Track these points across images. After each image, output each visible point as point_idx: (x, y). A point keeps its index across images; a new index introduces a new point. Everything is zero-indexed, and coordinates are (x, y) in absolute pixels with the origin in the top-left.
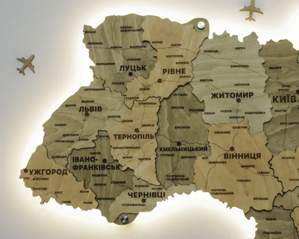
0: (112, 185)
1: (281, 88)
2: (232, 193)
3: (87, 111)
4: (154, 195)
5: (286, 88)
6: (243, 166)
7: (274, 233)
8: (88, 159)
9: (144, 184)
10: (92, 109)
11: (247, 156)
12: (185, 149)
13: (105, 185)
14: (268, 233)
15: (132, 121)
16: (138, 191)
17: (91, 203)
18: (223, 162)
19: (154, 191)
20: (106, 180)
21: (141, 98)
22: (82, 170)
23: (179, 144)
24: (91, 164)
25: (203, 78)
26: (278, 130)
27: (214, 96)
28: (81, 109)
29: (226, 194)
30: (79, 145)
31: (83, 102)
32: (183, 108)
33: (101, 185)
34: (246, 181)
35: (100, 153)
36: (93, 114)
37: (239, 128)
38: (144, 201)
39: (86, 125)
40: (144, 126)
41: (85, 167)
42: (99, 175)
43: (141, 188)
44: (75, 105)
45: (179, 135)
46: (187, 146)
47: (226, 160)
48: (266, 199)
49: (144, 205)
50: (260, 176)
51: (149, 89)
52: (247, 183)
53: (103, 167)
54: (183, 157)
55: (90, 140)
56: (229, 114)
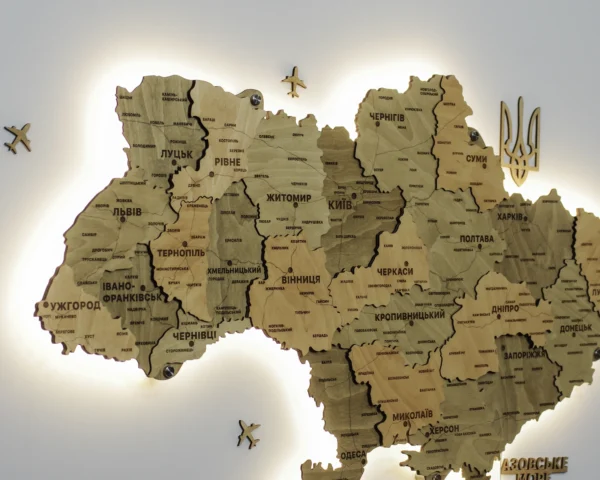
0: (152, 323)
1: (337, 190)
2: (290, 330)
3: (123, 215)
4: (204, 335)
5: (342, 190)
6: (302, 293)
7: (329, 380)
8: (122, 286)
9: (192, 319)
10: (129, 212)
11: (306, 279)
12: (237, 271)
13: (143, 323)
14: (324, 381)
15: (179, 230)
16: (185, 331)
17: (131, 350)
18: (281, 289)
19: (203, 330)
20: (144, 316)
21: (190, 199)
22: (115, 301)
23: (230, 263)
24: (126, 292)
25: (258, 173)
26: (334, 244)
27: (270, 198)
28: (116, 211)
29: (284, 330)
30: (113, 265)
31: (118, 200)
32: (234, 213)
33: (139, 323)
34: (305, 312)
35: (137, 277)
36: (131, 219)
37: (298, 241)
38: (192, 344)
39: (121, 234)
40: (193, 237)
41: (119, 299)
42: (136, 309)
43: (188, 326)
44: (108, 206)
45: (231, 250)
46: (239, 266)
47: (284, 285)
48: (325, 336)
49: (191, 350)
50: (319, 306)
51: (198, 186)
52: (307, 315)
53: (141, 298)
54: (234, 282)
55: (127, 258)
56: (285, 223)
